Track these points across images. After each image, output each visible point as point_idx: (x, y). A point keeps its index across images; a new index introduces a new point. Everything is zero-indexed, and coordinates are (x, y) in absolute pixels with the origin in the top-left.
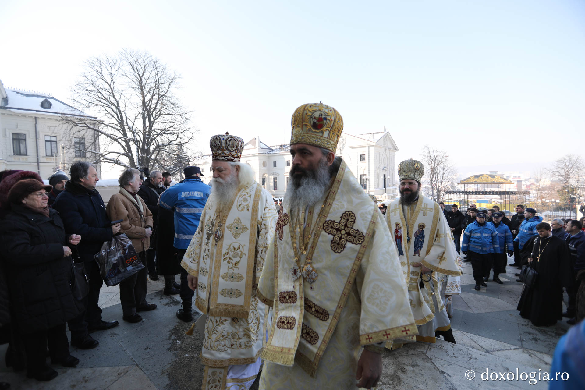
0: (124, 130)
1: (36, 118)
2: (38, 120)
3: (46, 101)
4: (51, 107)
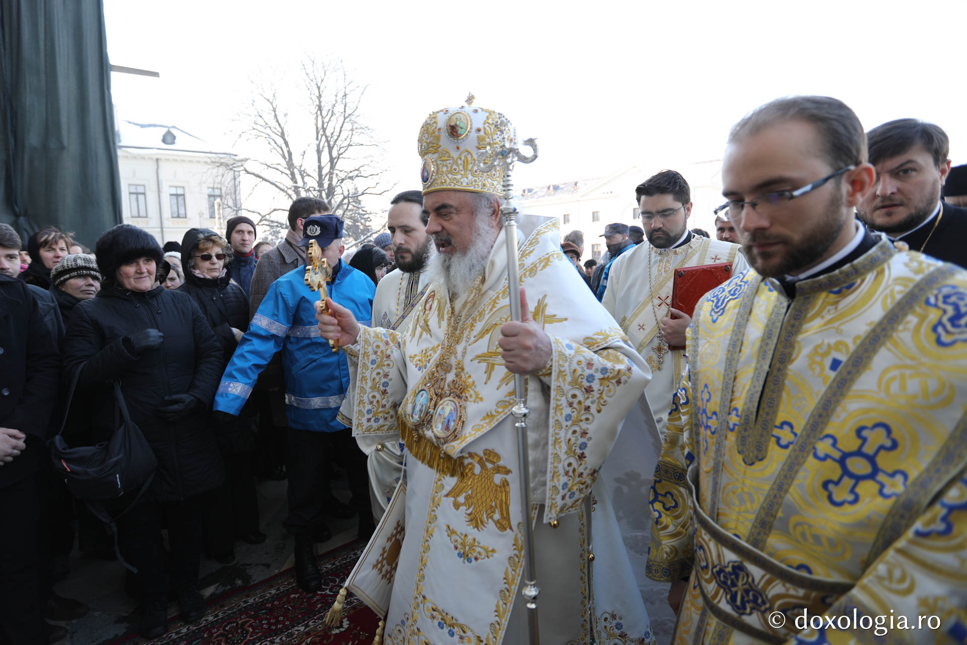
0: (293, 174)
1: (157, 160)
2: (160, 163)
3: (169, 133)
4: (176, 141)
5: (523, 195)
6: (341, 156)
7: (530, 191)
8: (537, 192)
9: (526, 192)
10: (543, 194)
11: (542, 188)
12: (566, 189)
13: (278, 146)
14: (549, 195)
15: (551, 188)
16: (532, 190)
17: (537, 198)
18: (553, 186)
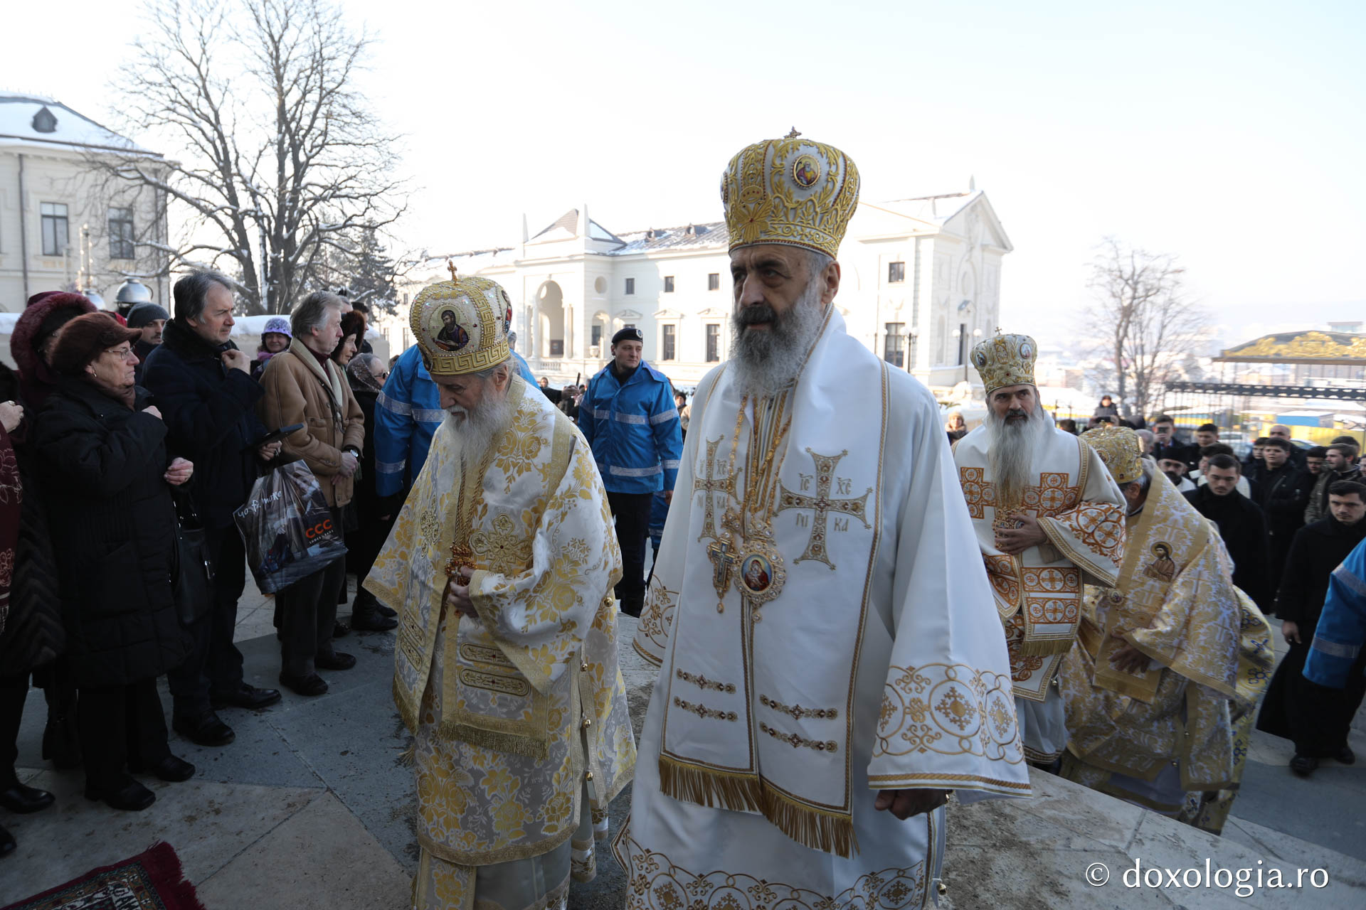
0: (231, 188)
2: (25, 162)
3: (44, 112)
4: (56, 127)
5: (646, 241)
6: (312, 161)
7: (659, 233)
8: (670, 235)
9: (653, 235)
10: (678, 240)
11: (680, 229)
12: (715, 233)
13: (208, 140)
14: (688, 241)
15: (692, 231)
16: (664, 232)
17: (669, 246)
18: (695, 226)
